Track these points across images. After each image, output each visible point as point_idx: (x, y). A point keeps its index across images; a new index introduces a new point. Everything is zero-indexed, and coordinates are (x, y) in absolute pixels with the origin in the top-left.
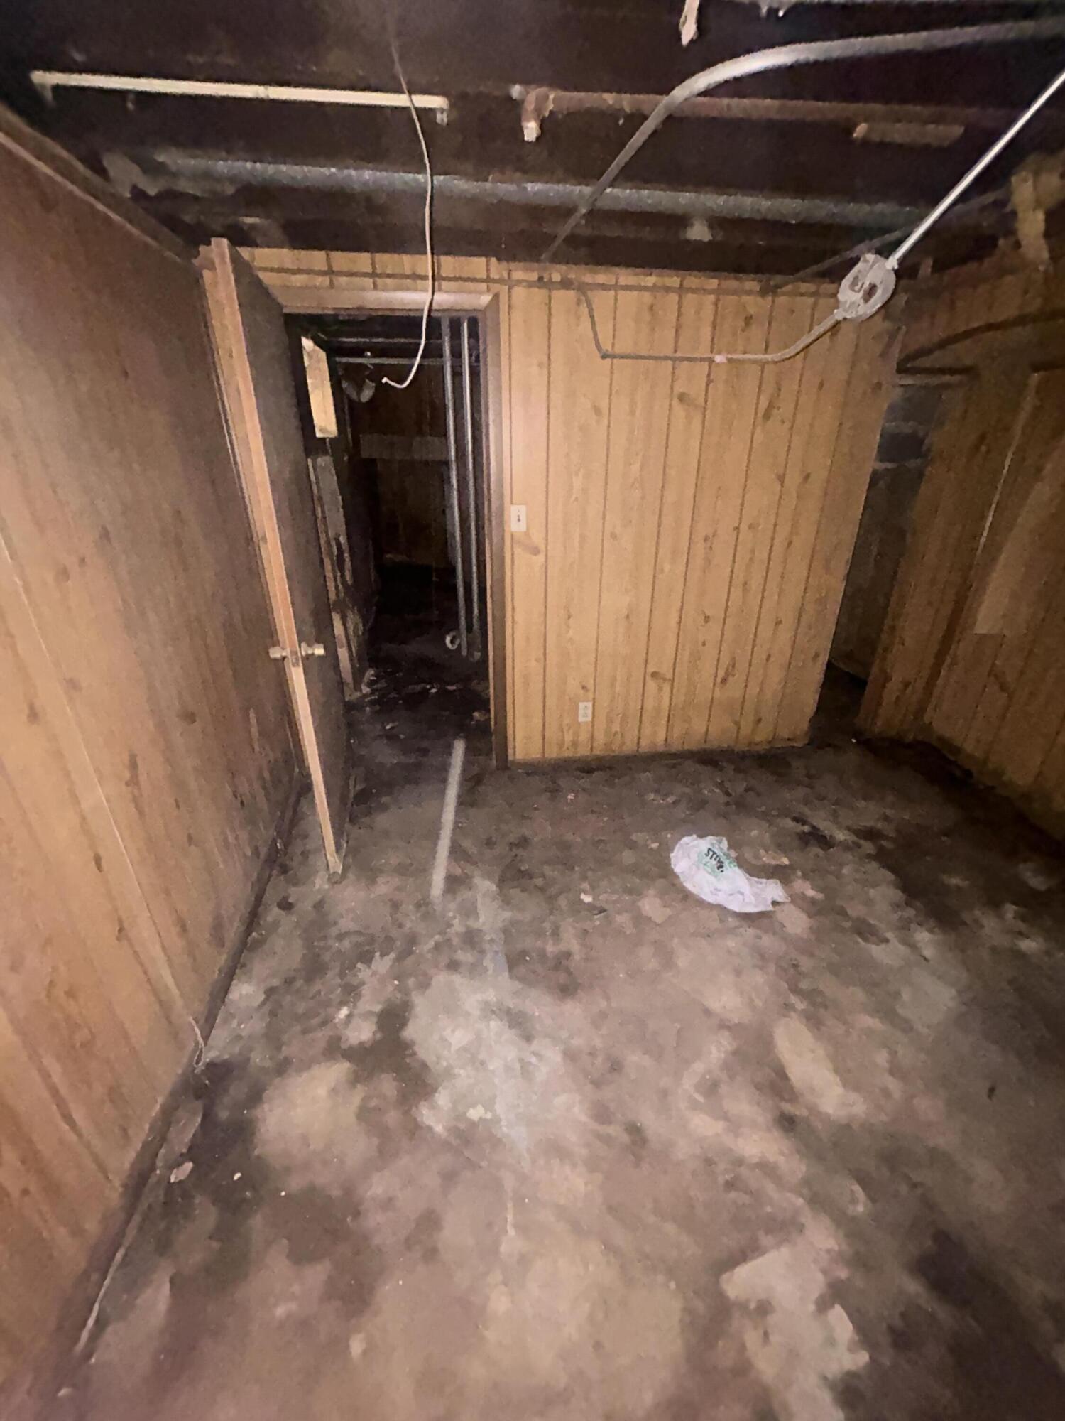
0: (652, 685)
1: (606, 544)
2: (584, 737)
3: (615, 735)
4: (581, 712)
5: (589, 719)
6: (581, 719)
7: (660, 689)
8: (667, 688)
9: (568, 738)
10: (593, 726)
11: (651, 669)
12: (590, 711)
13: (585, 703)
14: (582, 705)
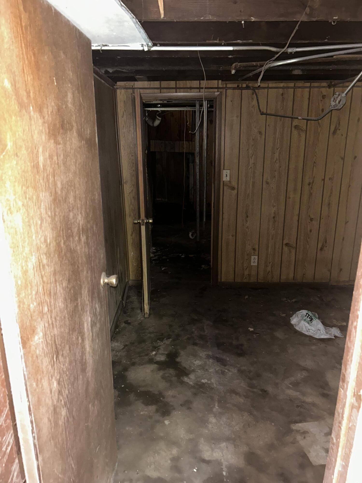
0: (286, 249)
1: (264, 186)
2: (254, 273)
3: (268, 273)
4: (252, 260)
5: (256, 264)
6: (252, 264)
7: (290, 252)
8: (293, 251)
9: (246, 273)
10: (258, 267)
11: (285, 242)
12: (256, 260)
13: (255, 257)
14: (253, 257)
